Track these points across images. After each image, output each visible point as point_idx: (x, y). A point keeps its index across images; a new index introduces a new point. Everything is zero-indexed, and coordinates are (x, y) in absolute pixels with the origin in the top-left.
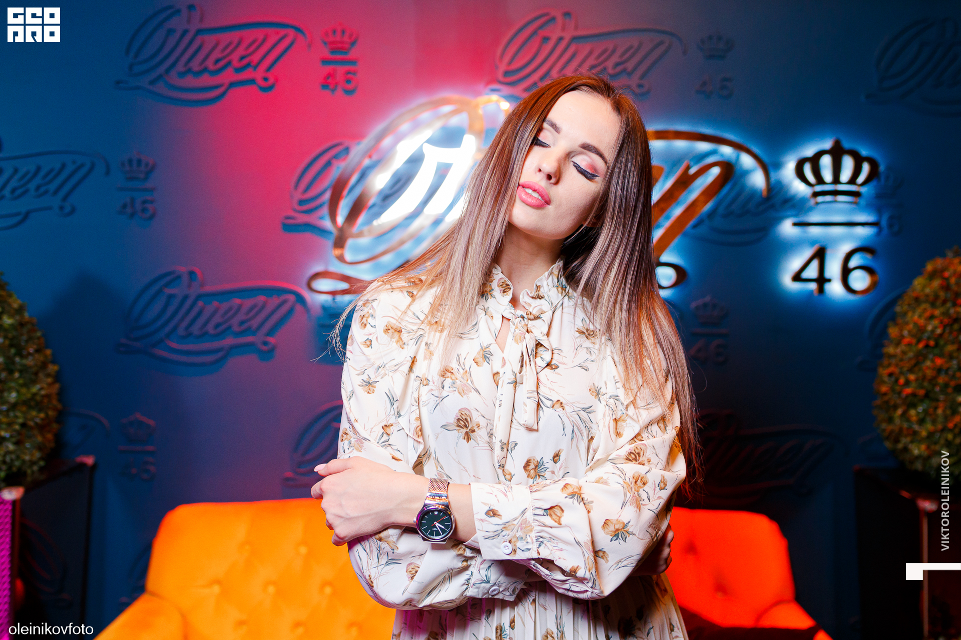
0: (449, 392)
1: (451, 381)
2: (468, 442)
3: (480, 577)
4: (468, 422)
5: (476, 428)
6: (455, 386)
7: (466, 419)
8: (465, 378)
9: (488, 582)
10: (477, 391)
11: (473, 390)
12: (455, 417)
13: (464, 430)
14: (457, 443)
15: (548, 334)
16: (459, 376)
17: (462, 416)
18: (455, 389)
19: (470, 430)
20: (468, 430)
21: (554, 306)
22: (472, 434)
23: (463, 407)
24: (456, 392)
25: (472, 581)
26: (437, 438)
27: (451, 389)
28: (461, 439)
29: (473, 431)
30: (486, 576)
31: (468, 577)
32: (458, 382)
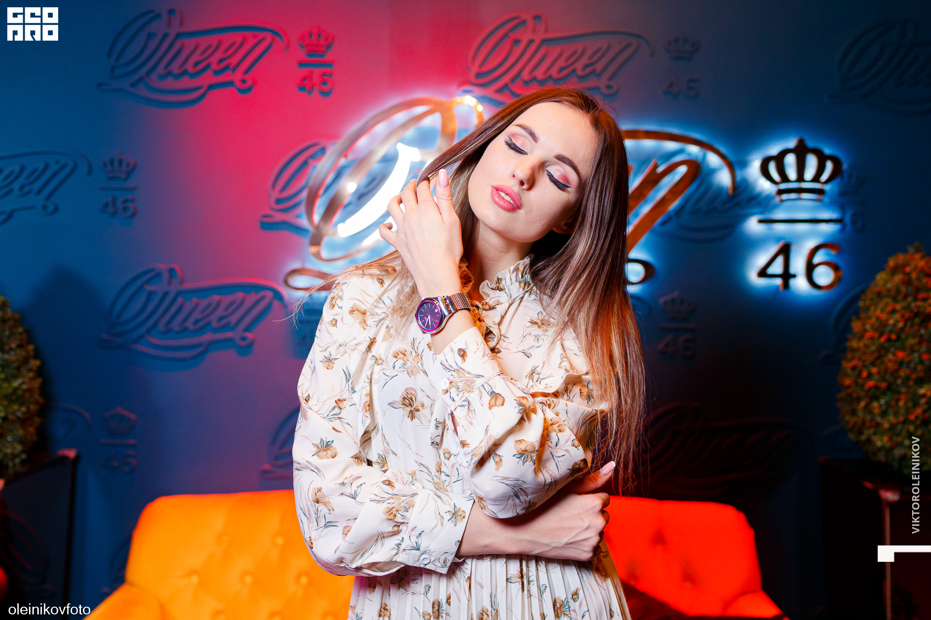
0: (398, 371)
1: (403, 362)
2: (412, 420)
3: (411, 544)
4: (413, 401)
5: (420, 408)
6: (405, 366)
7: (411, 399)
8: (416, 361)
9: (418, 549)
10: (425, 373)
11: (421, 372)
12: (401, 395)
13: (409, 409)
14: (402, 421)
15: (500, 324)
16: (410, 358)
17: (408, 395)
18: (404, 369)
19: (414, 409)
20: (413, 409)
21: (513, 298)
22: (416, 414)
23: (410, 387)
24: (405, 372)
25: (402, 547)
26: (384, 415)
27: (401, 369)
28: (406, 417)
29: (418, 410)
30: (416, 543)
31: (398, 542)
32: (409, 363)
